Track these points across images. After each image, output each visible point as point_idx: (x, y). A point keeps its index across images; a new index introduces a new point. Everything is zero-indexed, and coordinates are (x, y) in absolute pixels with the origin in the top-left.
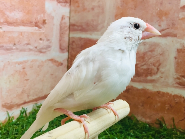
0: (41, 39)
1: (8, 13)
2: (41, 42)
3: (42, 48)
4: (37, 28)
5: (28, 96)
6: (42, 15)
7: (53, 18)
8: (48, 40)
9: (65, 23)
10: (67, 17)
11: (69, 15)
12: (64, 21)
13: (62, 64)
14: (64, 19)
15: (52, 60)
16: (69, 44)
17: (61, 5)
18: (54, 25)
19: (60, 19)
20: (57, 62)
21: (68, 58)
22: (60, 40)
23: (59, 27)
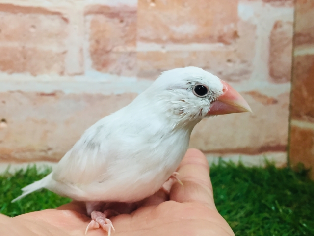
0: (229, 61)
1: (173, 28)
2: (230, 65)
3: (233, 74)
4: (221, 45)
5: (206, 143)
6: (232, 25)
7: (254, 27)
8: (244, 62)
9: (282, 33)
10: (288, 23)
11: (292, 20)
12: (279, 30)
13: (275, 102)
14: (281, 26)
15: (253, 94)
16: (293, 68)
17: (273, 5)
18: (256, 38)
19: (270, 28)
20: (265, 97)
21: (292, 92)
22: (271, 62)
23: (267, 41)
